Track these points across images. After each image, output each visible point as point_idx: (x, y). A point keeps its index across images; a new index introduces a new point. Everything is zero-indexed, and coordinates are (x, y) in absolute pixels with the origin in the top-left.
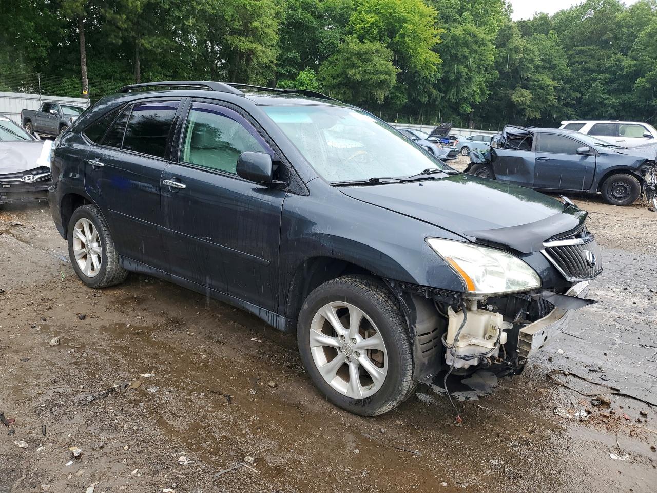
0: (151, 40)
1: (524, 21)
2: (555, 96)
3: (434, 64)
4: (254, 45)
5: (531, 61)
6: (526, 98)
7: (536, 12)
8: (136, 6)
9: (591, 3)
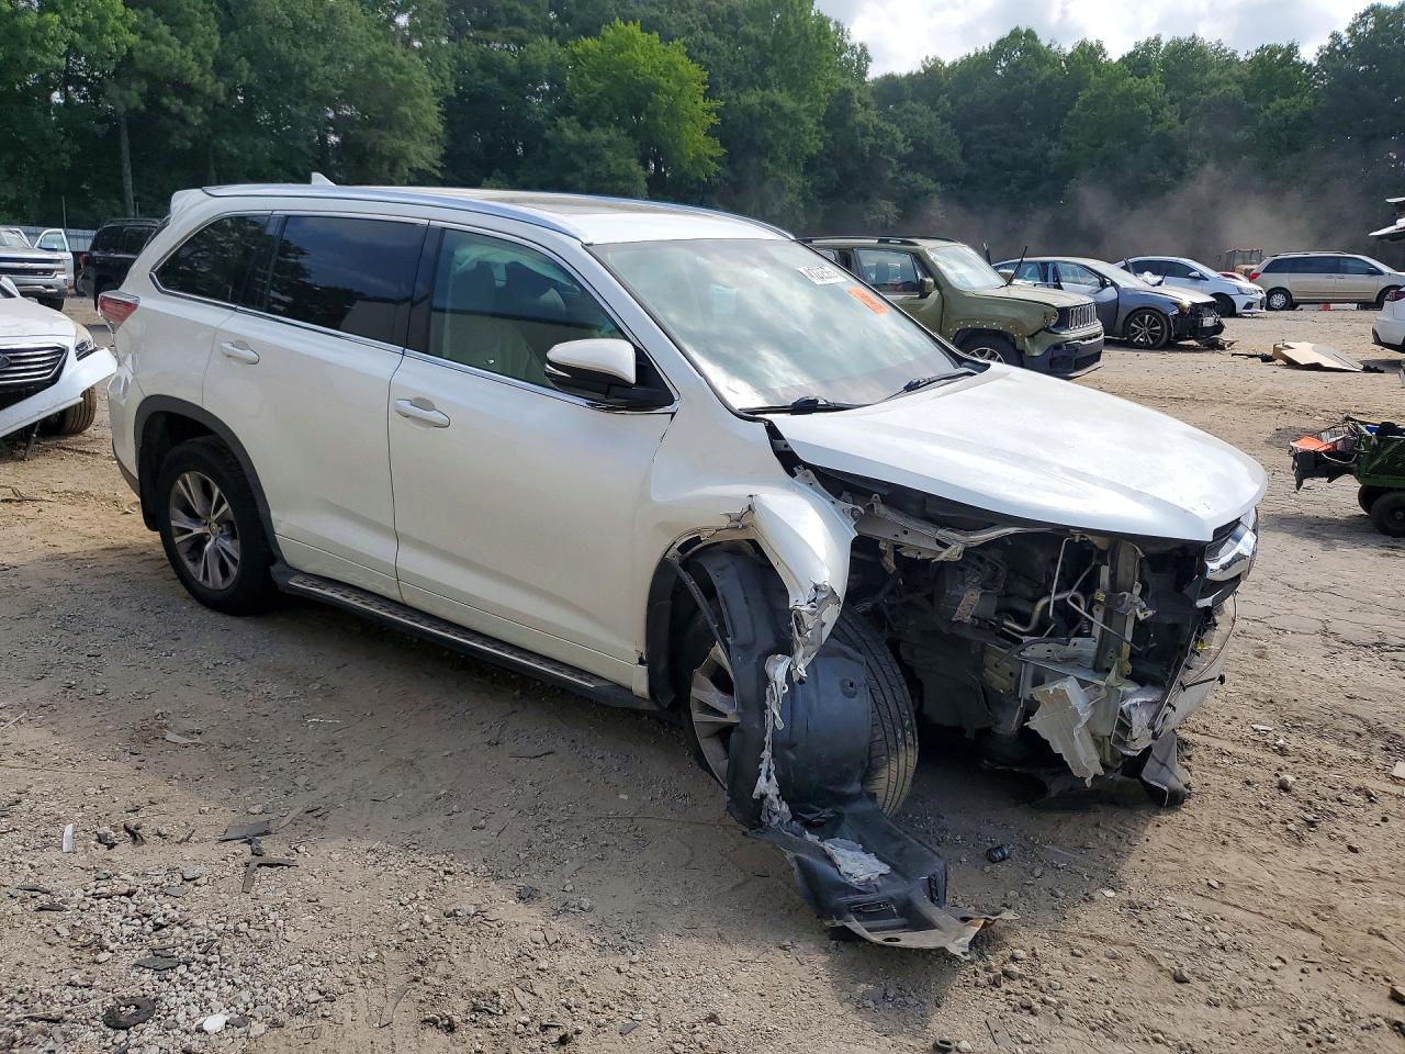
0: (237, 140)
1: (894, 76)
3: (712, 158)
4: (404, 144)
5: (891, 150)
7: (927, 58)
8: (217, 91)
9: (1002, 48)
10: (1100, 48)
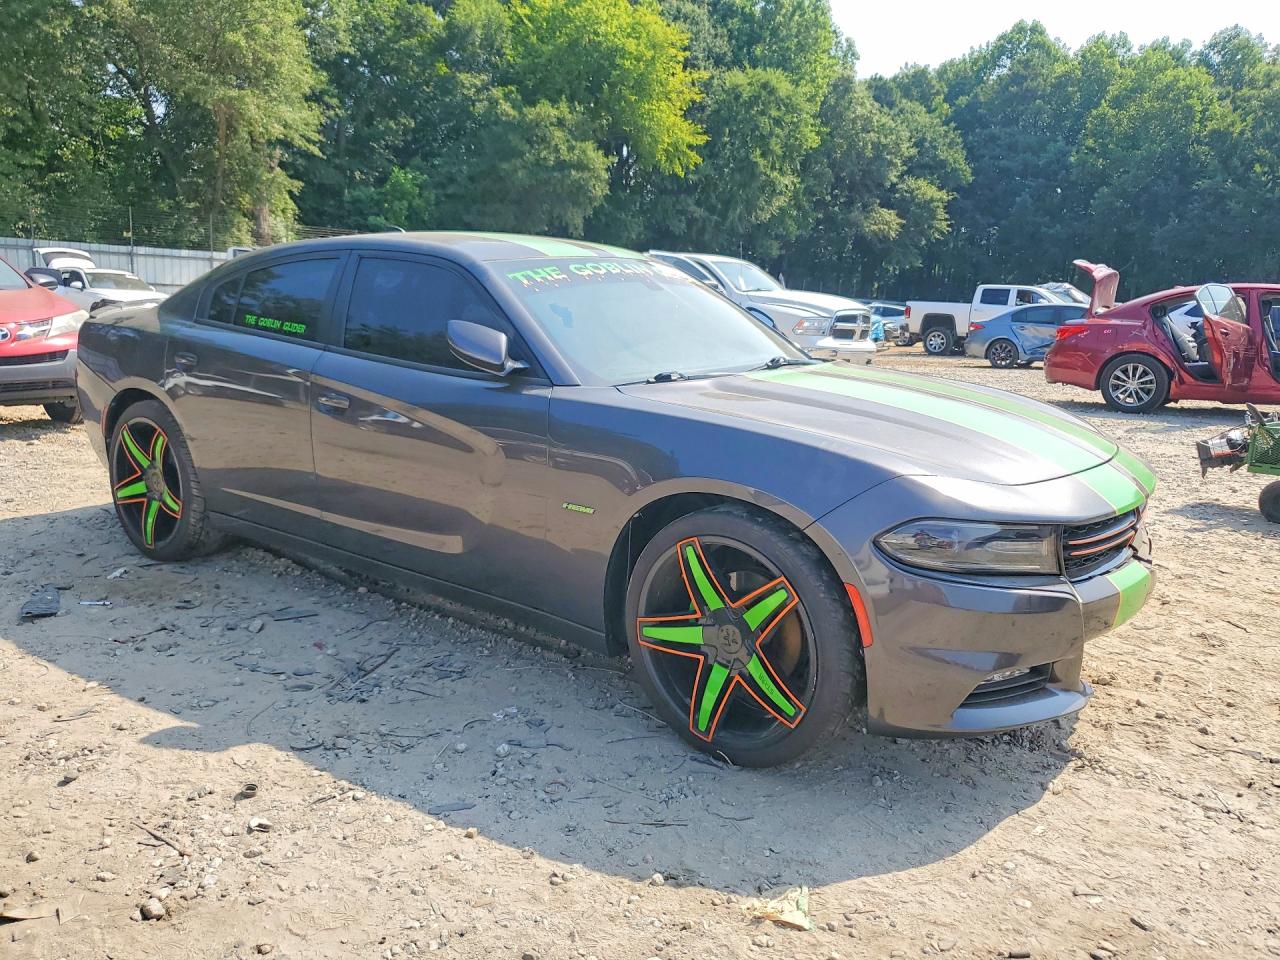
1: (881, 79)
2: (946, 220)
5: (895, 149)
6: (890, 228)
9: (1005, 46)
10: (1124, 42)
